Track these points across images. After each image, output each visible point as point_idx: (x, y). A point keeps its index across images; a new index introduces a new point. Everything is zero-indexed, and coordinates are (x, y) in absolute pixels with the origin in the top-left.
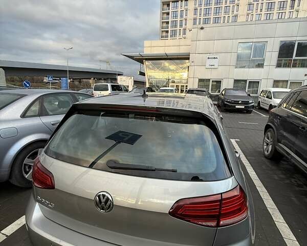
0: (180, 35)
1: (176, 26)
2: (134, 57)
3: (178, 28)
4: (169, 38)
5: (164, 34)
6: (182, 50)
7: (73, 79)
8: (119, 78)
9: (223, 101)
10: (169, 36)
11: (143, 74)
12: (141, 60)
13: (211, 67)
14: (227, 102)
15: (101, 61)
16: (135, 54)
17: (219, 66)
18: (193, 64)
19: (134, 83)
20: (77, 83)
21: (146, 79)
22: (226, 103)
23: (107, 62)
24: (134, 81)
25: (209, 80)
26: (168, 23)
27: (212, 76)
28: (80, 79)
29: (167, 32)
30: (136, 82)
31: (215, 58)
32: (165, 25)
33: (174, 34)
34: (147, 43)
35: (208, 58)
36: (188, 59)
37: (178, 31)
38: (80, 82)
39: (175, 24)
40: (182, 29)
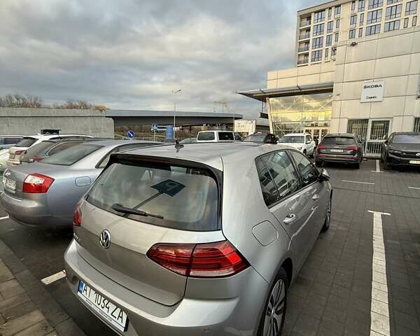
0: (326, 56)
1: (320, 45)
2: (253, 94)
3: (324, 47)
4: (310, 63)
5: (302, 58)
6: (324, 79)
7: (183, 126)
8: (236, 122)
9: (387, 153)
10: (310, 60)
11: (265, 116)
12: (263, 98)
13: (369, 100)
14: (392, 154)
15: (215, 102)
16: (255, 90)
17: (384, 97)
18: (338, 98)
19: (256, 128)
20: (187, 131)
21: (269, 122)
22: (390, 155)
23: (224, 103)
24: (257, 126)
25: (368, 120)
26: (307, 42)
27: (372, 113)
28: (191, 126)
29: (307, 55)
30: (258, 127)
31: (376, 86)
32: (303, 46)
33: (317, 56)
34: (271, 75)
35: (365, 87)
36: (331, 91)
37: (324, 51)
38: (190, 130)
39: (318, 43)
40: (330, 48)
